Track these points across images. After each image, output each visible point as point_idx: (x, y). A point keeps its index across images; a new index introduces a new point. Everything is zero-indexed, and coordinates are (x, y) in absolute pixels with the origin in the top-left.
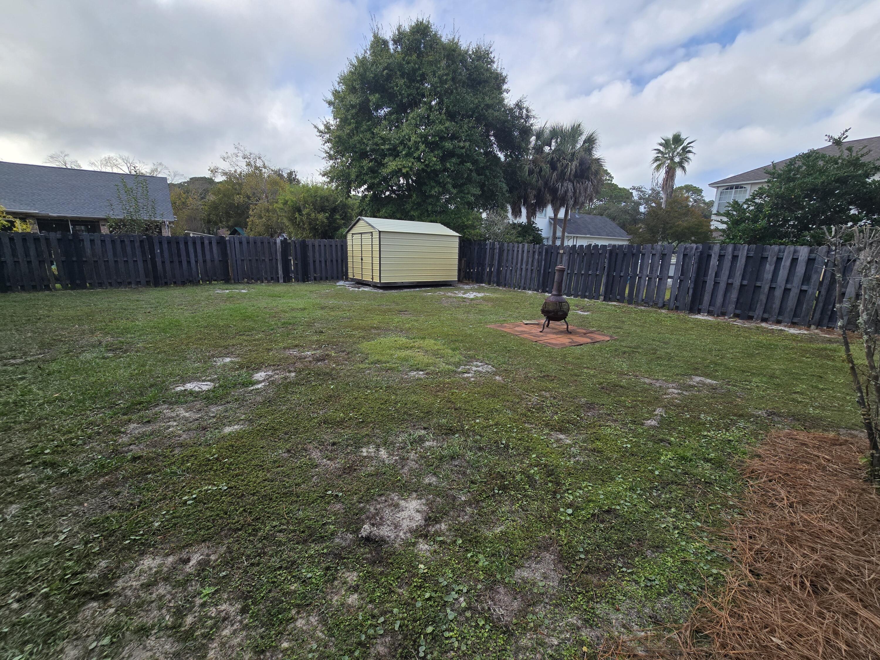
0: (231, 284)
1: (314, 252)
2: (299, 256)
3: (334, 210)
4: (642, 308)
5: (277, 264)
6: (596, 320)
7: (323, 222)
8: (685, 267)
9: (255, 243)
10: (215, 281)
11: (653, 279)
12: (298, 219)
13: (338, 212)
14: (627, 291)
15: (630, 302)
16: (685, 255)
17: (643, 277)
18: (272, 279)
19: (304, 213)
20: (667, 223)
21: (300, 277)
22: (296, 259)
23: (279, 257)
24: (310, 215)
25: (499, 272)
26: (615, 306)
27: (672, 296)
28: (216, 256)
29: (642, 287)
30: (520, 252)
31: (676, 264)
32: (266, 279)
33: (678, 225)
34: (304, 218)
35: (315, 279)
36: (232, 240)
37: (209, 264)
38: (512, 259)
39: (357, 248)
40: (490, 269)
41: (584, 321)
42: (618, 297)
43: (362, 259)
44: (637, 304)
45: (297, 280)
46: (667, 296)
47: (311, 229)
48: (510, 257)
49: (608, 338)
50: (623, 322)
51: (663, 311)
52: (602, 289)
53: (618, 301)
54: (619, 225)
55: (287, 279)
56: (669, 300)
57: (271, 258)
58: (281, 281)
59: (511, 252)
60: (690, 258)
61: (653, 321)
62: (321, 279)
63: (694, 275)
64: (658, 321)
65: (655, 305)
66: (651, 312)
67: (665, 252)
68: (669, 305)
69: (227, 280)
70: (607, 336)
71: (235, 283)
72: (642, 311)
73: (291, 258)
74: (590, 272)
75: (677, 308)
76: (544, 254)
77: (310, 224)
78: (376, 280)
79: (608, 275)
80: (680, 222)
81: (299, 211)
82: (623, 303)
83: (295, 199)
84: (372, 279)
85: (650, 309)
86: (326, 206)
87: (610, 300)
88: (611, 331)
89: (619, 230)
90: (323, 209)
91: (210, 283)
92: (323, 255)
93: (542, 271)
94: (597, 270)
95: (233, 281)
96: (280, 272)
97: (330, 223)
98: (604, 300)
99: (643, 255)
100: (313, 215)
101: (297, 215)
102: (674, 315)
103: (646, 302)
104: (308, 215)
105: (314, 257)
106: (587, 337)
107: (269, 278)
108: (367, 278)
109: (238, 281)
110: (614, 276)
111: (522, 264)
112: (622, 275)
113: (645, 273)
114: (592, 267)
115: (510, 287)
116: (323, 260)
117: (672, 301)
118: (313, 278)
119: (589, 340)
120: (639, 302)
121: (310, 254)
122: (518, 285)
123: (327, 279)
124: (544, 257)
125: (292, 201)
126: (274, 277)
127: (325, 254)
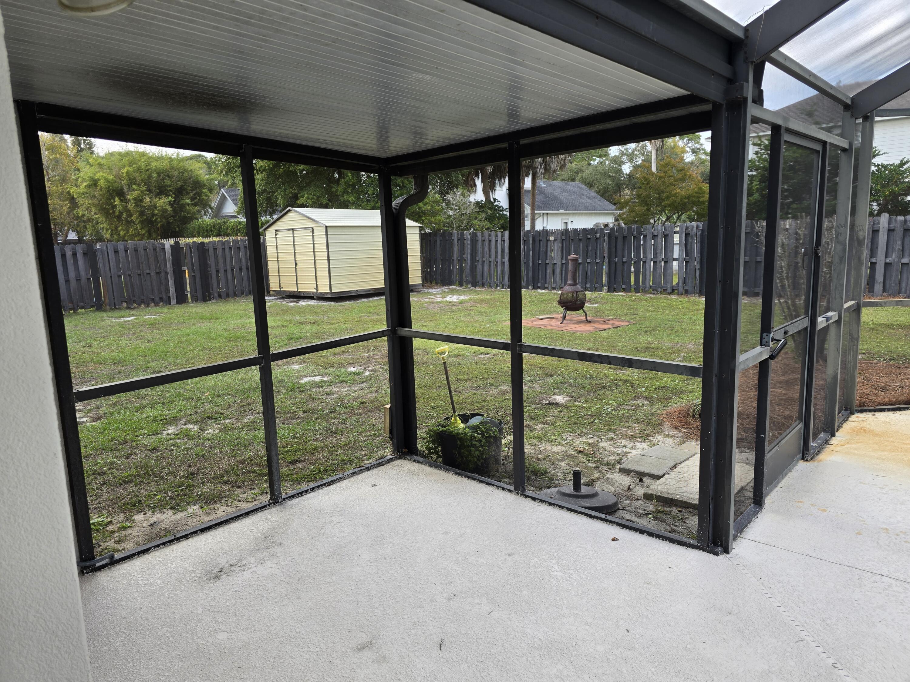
0: (105, 311)
1: (216, 257)
2: (197, 267)
3: (180, 192)
4: (651, 295)
5: (167, 279)
6: (609, 310)
7: (164, 211)
8: (689, 247)
9: (136, 250)
10: (82, 308)
11: (658, 263)
12: (119, 208)
13: (188, 193)
14: (632, 279)
15: (637, 291)
16: (687, 235)
17: (648, 261)
18: (161, 299)
19: (130, 197)
20: (663, 192)
21: (199, 294)
22: (192, 270)
23: (170, 269)
24: (141, 201)
25: (473, 268)
26: (622, 296)
27: (680, 282)
28: (83, 273)
29: (648, 273)
30: (500, 242)
31: (680, 244)
32: (153, 300)
33: (676, 193)
34: (131, 206)
35: (220, 296)
36: (105, 248)
37: (73, 284)
38: (490, 251)
39: (286, 250)
40: (461, 266)
41: (598, 312)
42: (624, 286)
43: (296, 264)
44: (645, 291)
45: (195, 299)
46: (675, 281)
47: (142, 222)
48: (487, 249)
49: (628, 324)
50: (636, 309)
51: (673, 297)
52: (605, 279)
53: (624, 290)
54: (598, 192)
55: (181, 300)
56: (678, 284)
57: (158, 271)
58: (174, 302)
59: (487, 243)
60: (692, 238)
61: (665, 306)
62: (228, 296)
63: (699, 255)
64: (670, 306)
65: (664, 291)
66: (660, 299)
67: (667, 232)
68: (678, 289)
69: (99, 307)
70: (626, 322)
71: (111, 310)
72: (651, 298)
73: (186, 268)
74: (589, 261)
75: (687, 292)
76: (531, 242)
77: (142, 214)
78: (324, 289)
79: (609, 262)
80: (678, 191)
81: (121, 194)
82: (630, 292)
83: (111, 177)
84: (317, 288)
85: (659, 296)
86: (166, 186)
87: (615, 290)
88: (628, 318)
89: (599, 199)
90: (162, 191)
91: (75, 312)
92: (228, 260)
93: (531, 264)
94: (596, 258)
95: (108, 307)
96: (172, 289)
97: (174, 210)
98: (609, 291)
99: (645, 237)
100: (148, 199)
101: (117, 202)
102: (685, 299)
103: (654, 290)
104: (138, 201)
105: (217, 265)
106: (608, 324)
107: (157, 299)
108: (307, 287)
109: (115, 307)
110: (616, 263)
111: (503, 257)
112: (625, 260)
113: (649, 256)
114: (590, 254)
115: (490, 286)
116: (228, 268)
117: (680, 285)
118: (216, 295)
119: (611, 326)
120: (647, 289)
121: (211, 261)
122: (501, 283)
123: (235, 295)
124: (531, 246)
125: (107, 180)
126: (164, 297)
127: (232, 262)
